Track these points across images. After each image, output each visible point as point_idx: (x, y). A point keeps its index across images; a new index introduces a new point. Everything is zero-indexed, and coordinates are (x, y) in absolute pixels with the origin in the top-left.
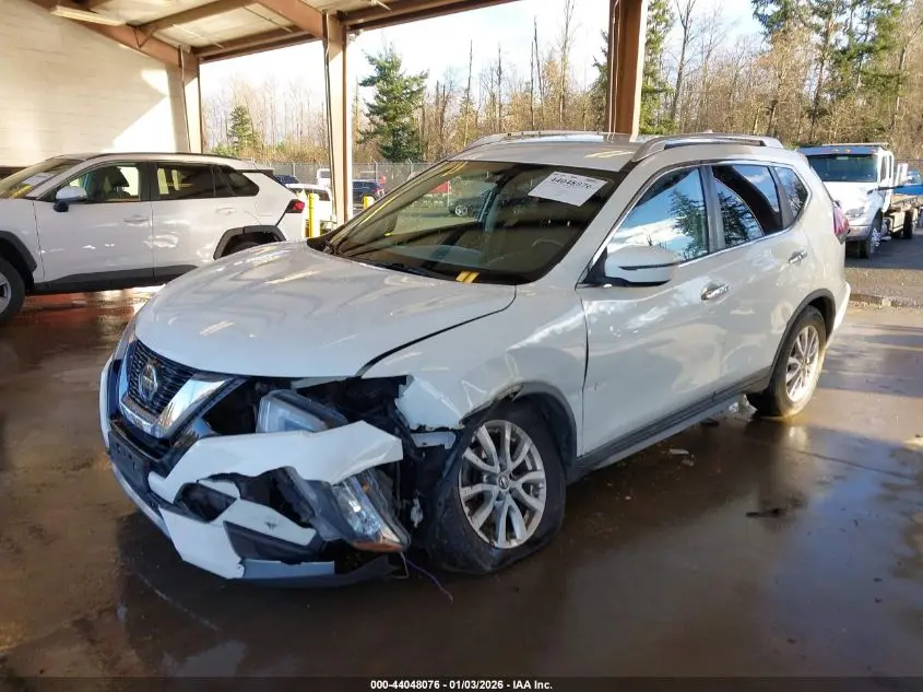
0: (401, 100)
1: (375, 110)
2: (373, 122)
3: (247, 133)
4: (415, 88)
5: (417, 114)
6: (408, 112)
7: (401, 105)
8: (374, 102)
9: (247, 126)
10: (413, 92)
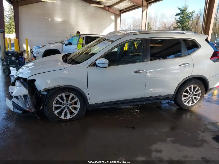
0: (186, 19)
1: (178, 22)
2: (177, 25)
3: (149, 28)
4: (190, 15)
5: (190, 22)
6: (188, 22)
7: (186, 20)
8: (179, 20)
9: (149, 26)
10: (190, 17)
